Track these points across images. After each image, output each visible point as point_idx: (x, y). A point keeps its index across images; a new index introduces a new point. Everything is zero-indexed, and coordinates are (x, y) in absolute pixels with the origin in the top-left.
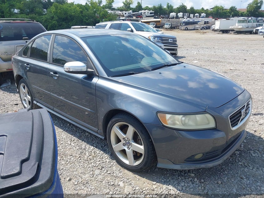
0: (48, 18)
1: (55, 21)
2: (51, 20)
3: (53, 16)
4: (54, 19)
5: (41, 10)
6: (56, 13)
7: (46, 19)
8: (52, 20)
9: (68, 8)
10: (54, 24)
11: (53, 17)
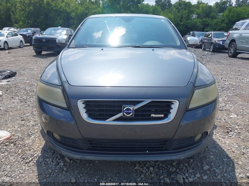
0: (219, 21)
1: (224, 24)
2: (220, 23)
3: (224, 19)
4: (225, 22)
5: (216, 14)
6: (227, 16)
7: (217, 22)
8: (222, 23)
9: (242, 10)
10: (223, 27)
11: (223, 21)
